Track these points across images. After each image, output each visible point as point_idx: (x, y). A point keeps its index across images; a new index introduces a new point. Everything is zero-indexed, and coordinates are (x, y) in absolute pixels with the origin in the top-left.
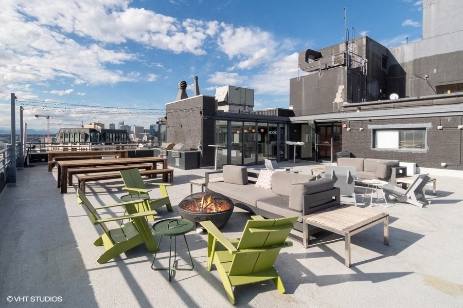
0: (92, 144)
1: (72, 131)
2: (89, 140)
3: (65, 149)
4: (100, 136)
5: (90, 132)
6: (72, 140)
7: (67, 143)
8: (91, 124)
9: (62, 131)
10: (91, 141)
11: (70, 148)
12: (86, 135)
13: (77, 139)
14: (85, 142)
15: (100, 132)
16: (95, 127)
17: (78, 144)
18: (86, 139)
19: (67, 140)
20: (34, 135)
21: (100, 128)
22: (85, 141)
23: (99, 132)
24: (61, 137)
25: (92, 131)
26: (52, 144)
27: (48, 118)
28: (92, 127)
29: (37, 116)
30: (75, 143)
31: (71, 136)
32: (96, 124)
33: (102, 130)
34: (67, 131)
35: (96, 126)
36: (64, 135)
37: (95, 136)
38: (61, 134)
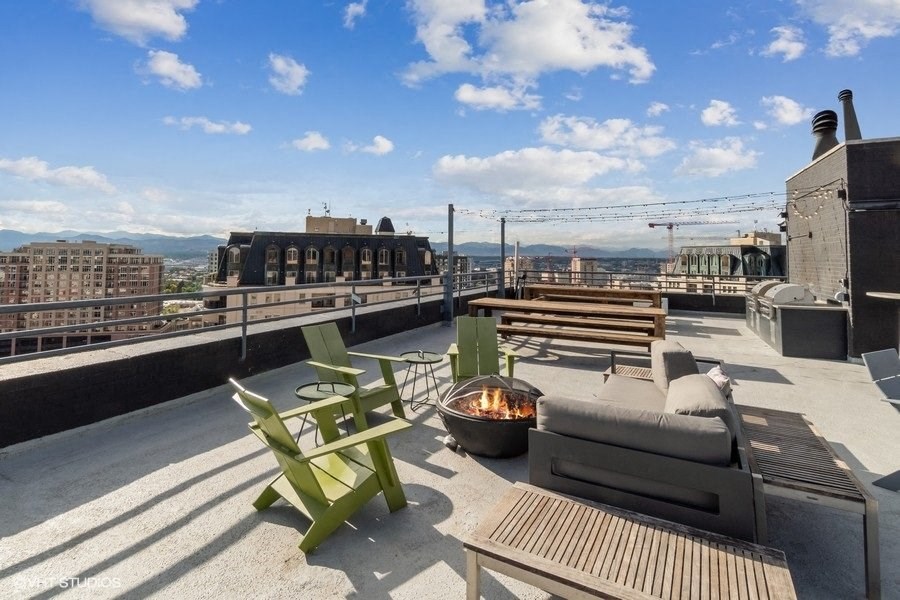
0: (748, 280)
1: (704, 251)
2: (740, 271)
3: (691, 287)
4: (768, 262)
5: (743, 254)
6: (704, 268)
7: (695, 276)
8: (746, 236)
9: (685, 252)
10: (745, 273)
11: (700, 286)
12: (735, 261)
13: (715, 268)
14: (732, 276)
15: (769, 252)
16: (755, 241)
17: (717, 279)
18: (733, 268)
19: (694, 268)
20: (651, 260)
21: (767, 243)
22: (732, 273)
23: (765, 253)
24: (684, 264)
25: (746, 250)
26: (688, 276)
27: (670, 227)
28: (749, 242)
29: (652, 225)
30: (710, 276)
31: (702, 261)
32: (757, 235)
33: (772, 248)
34: (694, 252)
35: (759, 240)
36: (689, 259)
37: (755, 262)
38: (683, 256)
